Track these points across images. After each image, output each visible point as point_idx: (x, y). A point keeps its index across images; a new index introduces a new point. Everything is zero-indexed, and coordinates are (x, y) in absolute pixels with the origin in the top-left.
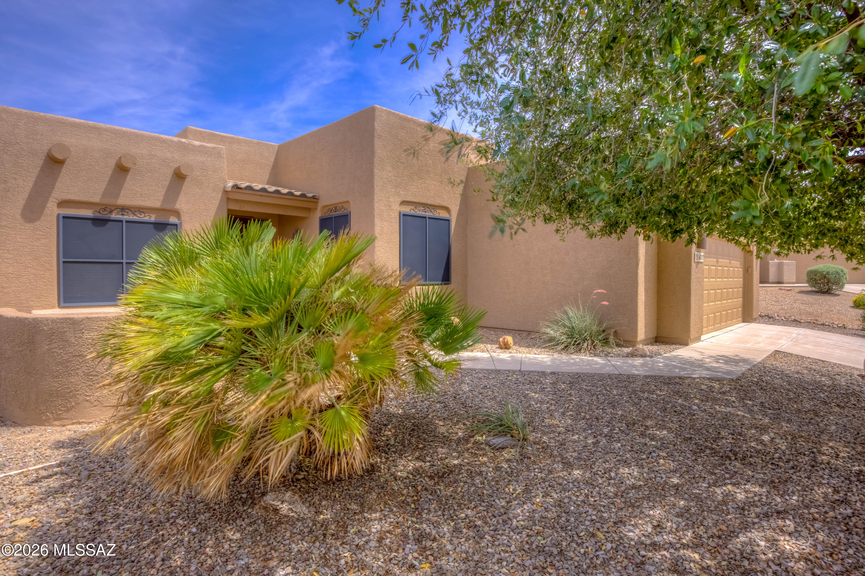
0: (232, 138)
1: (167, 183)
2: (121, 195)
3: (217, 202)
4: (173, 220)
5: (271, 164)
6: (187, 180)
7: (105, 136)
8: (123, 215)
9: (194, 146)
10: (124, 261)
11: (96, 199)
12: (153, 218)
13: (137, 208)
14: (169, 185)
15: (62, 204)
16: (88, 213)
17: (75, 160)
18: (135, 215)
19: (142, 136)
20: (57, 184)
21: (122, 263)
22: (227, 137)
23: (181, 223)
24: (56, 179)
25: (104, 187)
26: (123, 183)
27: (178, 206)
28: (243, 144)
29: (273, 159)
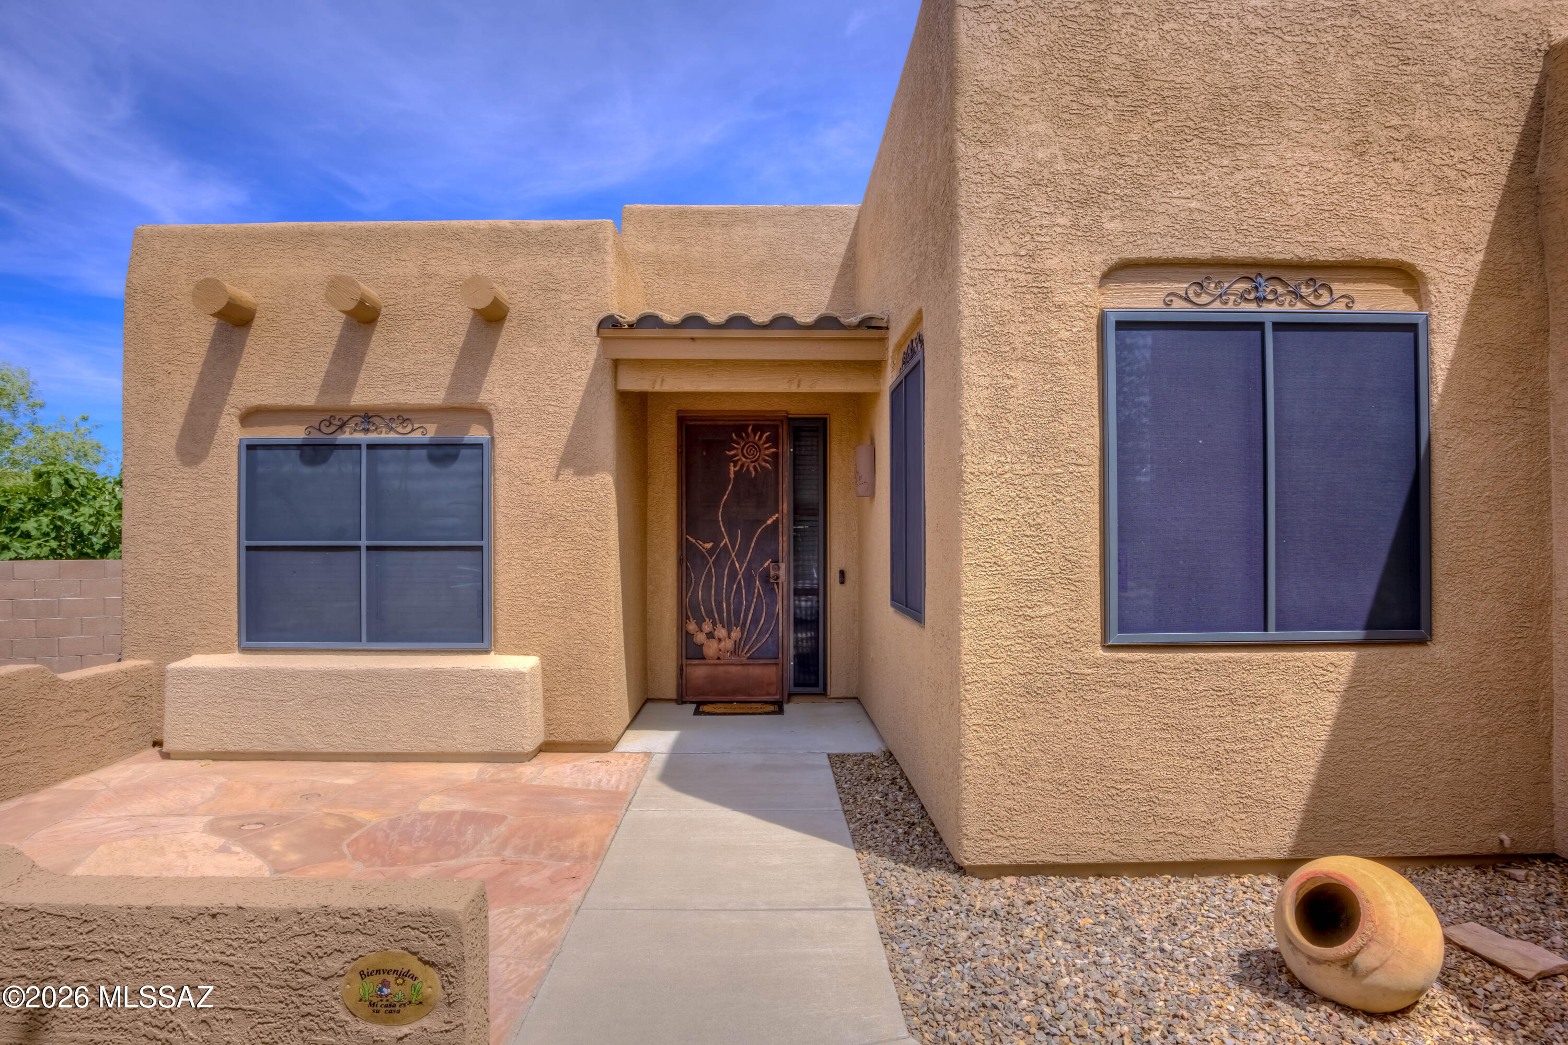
0: (731, 213)
1: (459, 340)
2: (360, 382)
3: (583, 376)
4: (476, 433)
5: (837, 261)
6: (507, 324)
7: (330, 249)
8: (366, 431)
9: (528, 233)
10: (364, 543)
11: (309, 399)
12: (428, 432)
13: (394, 410)
14: (466, 343)
15: (250, 416)
16: (295, 433)
17: (270, 315)
18: (392, 429)
19: (407, 232)
20: (238, 374)
21: (358, 548)
22: (719, 213)
23: (493, 439)
24: (235, 364)
25: (325, 367)
26: (364, 354)
27: (484, 397)
28: (760, 222)
29: (842, 249)
